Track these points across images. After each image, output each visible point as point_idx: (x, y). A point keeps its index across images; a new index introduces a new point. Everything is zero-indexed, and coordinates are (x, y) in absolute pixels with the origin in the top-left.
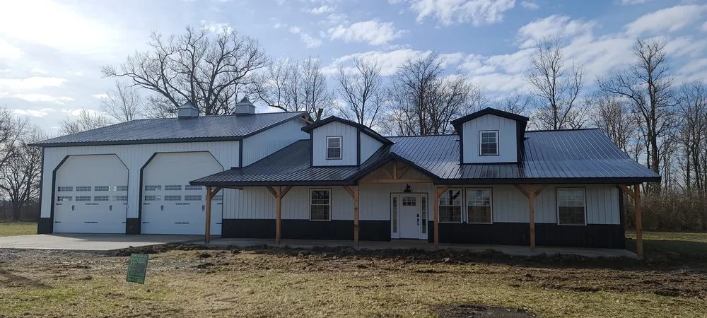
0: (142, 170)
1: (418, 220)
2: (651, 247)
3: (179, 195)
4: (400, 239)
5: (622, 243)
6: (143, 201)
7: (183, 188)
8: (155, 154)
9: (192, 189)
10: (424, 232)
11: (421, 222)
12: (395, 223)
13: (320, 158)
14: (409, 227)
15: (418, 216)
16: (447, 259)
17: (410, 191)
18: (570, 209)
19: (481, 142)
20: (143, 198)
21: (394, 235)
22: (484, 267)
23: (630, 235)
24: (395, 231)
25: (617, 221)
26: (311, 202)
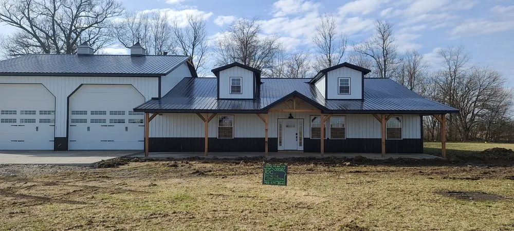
0: (68, 98)
1: (297, 137)
2: (438, 152)
3: (123, 118)
4: (284, 150)
5: (421, 150)
6: (70, 123)
7: (127, 113)
8: (82, 85)
9: (135, 114)
10: (300, 145)
11: (298, 138)
12: (281, 140)
13: (225, 92)
14: (290, 142)
15: (297, 134)
16: (349, 163)
17: (293, 117)
18: (394, 129)
19: (339, 86)
20: (70, 121)
21: (279, 148)
22: (386, 168)
23: (426, 145)
24: (280, 145)
25: (419, 137)
26: (218, 125)
